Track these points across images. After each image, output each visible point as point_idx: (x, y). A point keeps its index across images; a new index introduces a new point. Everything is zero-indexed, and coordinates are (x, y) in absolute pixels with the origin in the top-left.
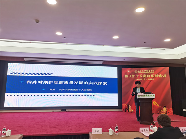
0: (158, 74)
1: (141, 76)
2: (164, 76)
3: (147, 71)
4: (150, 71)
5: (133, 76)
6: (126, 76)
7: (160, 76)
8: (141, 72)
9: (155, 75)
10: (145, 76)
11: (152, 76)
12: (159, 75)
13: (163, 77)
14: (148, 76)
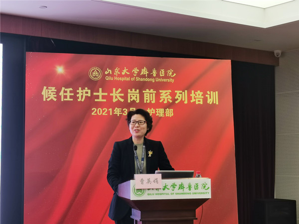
0: (189, 88)
1: (116, 95)
2: (213, 98)
3: (145, 71)
4: (158, 76)
5: (83, 94)
6: (49, 94)
7: (197, 97)
8: (120, 76)
9: (178, 92)
10: (133, 95)
11: (165, 96)
12: (193, 95)
13: (210, 101)
14: (149, 96)
